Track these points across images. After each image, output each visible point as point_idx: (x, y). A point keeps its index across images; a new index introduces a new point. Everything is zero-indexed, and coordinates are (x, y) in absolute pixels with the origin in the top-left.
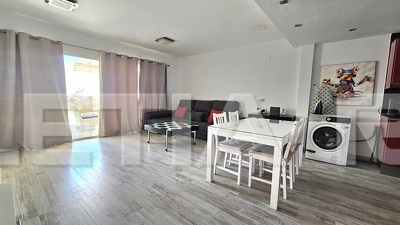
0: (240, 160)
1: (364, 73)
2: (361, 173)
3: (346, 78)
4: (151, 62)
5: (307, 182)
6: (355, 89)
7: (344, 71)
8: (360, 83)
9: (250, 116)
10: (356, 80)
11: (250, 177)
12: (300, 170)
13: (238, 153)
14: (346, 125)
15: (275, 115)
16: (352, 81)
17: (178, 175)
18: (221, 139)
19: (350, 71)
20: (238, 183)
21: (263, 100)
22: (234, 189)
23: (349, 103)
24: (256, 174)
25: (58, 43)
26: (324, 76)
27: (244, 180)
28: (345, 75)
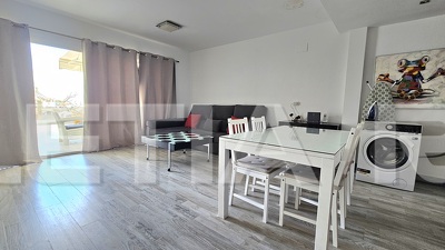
0: (266, 184)
1: (437, 63)
2: (437, 203)
3: (411, 72)
4: (154, 56)
5: (364, 216)
6: (424, 86)
7: (408, 63)
8: (431, 78)
9: (281, 124)
10: (426, 74)
11: (282, 212)
12: (352, 199)
13: (264, 176)
14: (414, 135)
15: (314, 123)
16: (420, 76)
17: (178, 208)
18: (240, 155)
19: (417, 62)
20: (264, 220)
21: (298, 104)
22: (257, 230)
23: (415, 105)
24: (289, 205)
25: (24, 26)
26: (380, 70)
27: (273, 215)
28: (411, 68)
